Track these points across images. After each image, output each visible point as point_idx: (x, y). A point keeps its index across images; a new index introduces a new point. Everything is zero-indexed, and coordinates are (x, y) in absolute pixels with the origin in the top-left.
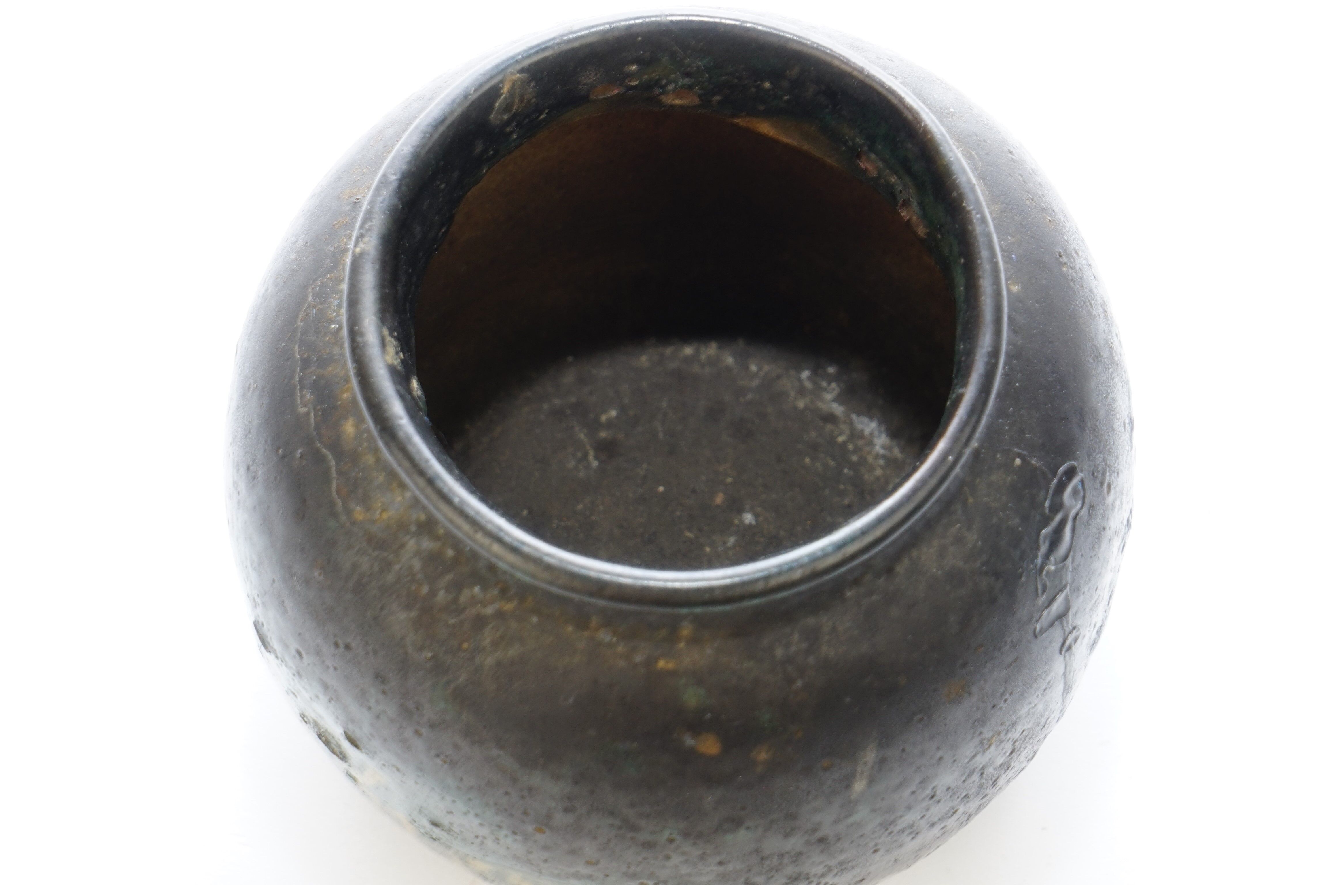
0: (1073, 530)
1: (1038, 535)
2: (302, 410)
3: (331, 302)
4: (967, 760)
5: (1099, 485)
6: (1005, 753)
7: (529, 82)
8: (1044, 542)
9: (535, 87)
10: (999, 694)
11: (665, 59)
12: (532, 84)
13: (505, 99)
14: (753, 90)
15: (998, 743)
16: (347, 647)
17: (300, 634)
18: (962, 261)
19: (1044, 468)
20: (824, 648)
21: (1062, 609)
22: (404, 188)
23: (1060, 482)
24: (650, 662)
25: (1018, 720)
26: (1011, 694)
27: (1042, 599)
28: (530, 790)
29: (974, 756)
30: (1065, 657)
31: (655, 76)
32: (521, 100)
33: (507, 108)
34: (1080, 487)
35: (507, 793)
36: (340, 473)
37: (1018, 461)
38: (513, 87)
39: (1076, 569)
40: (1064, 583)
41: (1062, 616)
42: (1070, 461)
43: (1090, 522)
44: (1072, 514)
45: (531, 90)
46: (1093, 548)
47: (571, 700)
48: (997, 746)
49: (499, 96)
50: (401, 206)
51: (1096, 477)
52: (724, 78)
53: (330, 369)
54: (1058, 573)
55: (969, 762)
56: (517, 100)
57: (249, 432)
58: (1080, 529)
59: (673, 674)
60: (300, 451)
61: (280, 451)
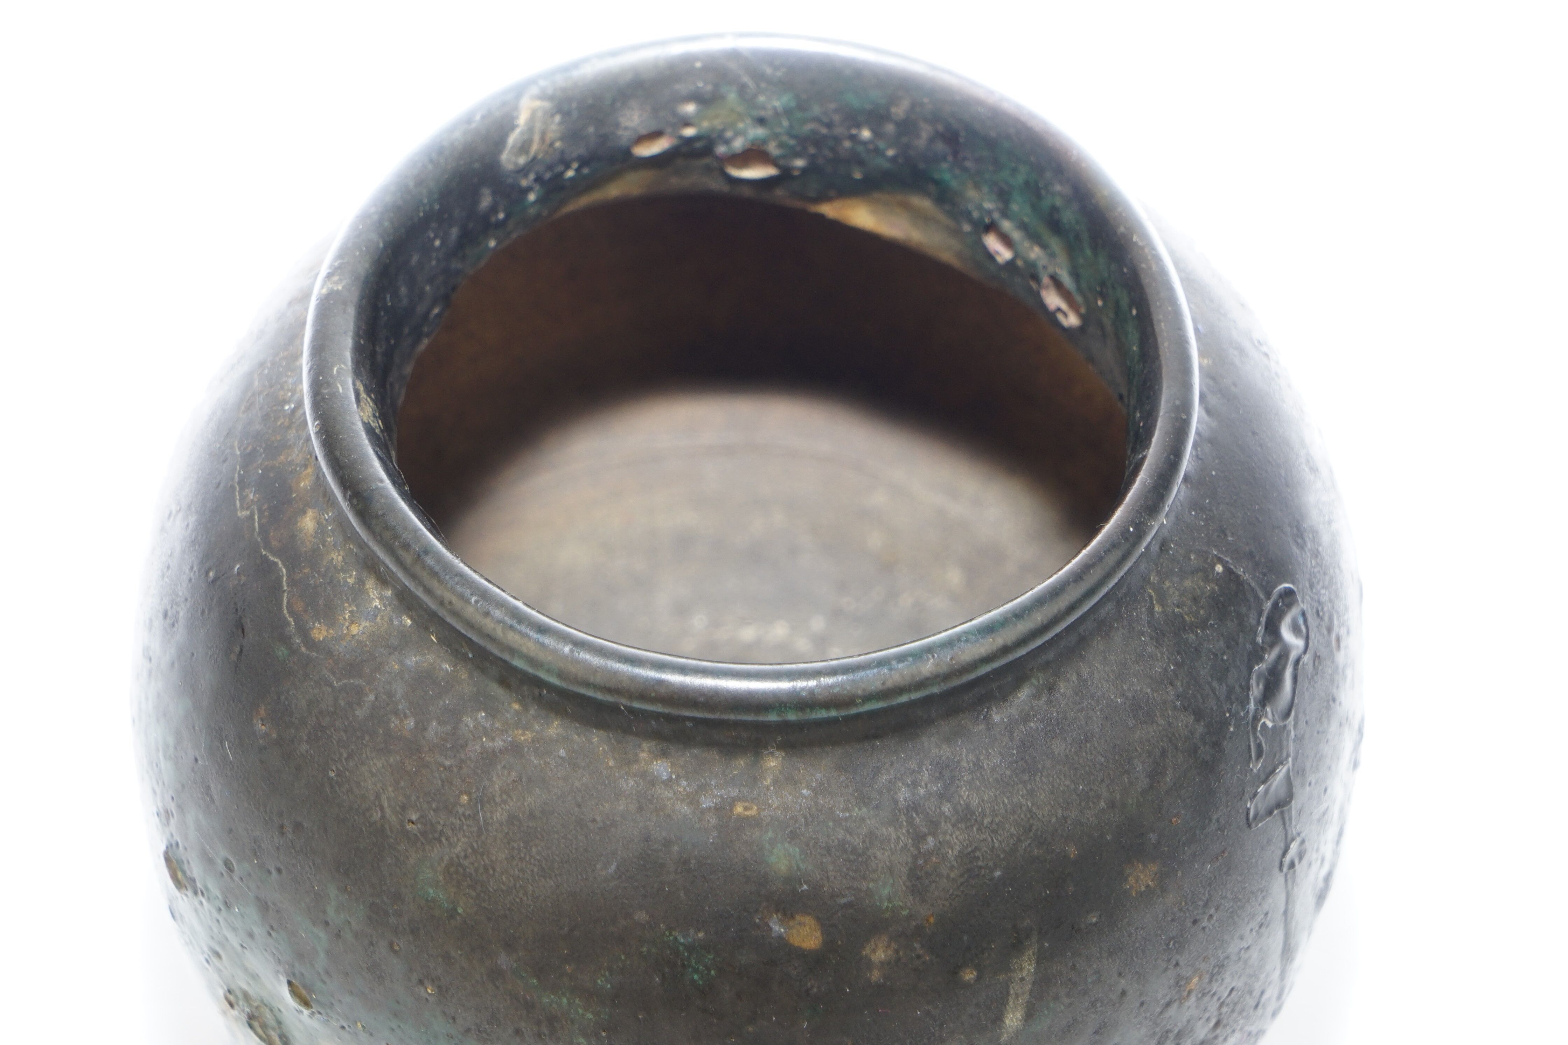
0: (1295, 679)
1: (1250, 669)
2: (243, 514)
3: (286, 382)
4: (1159, 1010)
5: (1325, 632)
6: (1208, 1019)
7: (553, 115)
8: (1258, 685)
9: (561, 123)
10: (1201, 903)
11: (732, 97)
12: (558, 118)
13: (522, 133)
14: (847, 144)
15: (1200, 995)
16: (298, 827)
17: (230, 831)
18: (1134, 312)
19: (1253, 584)
20: (964, 792)
21: (1282, 793)
22: (386, 224)
23: (1275, 605)
24: (723, 809)
25: (1225, 963)
26: (1217, 908)
27: (1256, 767)
28: (552, 1020)
29: (1168, 1005)
30: (1286, 876)
31: (718, 124)
32: (543, 139)
33: (523, 147)
34: (1301, 621)
35: (518, 1032)
36: (292, 583)
37: (1219, 568)
38: (532, 119)
39: (1299, 739)
40: (1285, 754)
41: (1283, 804)
42: (1288, 582)
43: (1316, 678)
44: (1293, 656)
45: (555, 125)
46: (1320, 721)
47: (613, 868)
48: (1198, 999)
49: (513, 127)
50: (381, 245)
51: (1322, 619)
52: (809, 127)
53: (282, 457)
54: (1278, 733)
55: (1161, 1013)
56: (537, 138)
57: (168, 567)
58: (1303, 683)
59: (755, 822)
60: (238, 566)
61: (211, 574)
